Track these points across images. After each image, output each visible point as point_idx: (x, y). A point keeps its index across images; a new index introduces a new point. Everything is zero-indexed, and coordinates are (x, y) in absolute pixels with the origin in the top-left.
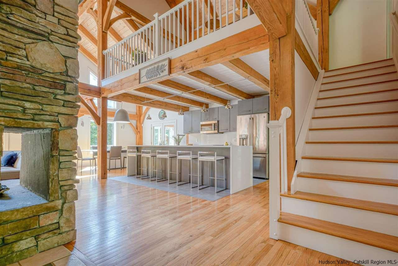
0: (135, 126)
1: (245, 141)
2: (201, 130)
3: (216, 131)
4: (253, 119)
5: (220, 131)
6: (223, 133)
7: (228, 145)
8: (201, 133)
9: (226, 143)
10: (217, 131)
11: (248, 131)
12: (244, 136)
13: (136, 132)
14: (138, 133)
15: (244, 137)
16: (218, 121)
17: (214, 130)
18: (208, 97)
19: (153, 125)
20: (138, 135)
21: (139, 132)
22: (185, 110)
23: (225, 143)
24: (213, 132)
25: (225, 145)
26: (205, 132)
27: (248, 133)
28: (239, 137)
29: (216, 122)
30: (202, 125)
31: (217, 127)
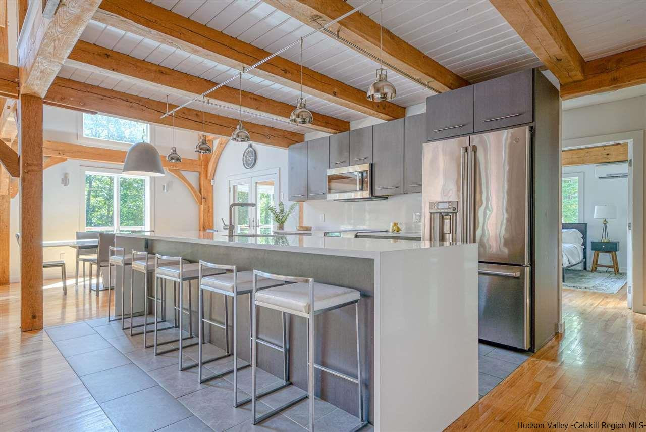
0: (195, 184)
1: (447, 223)
2: (329, 192)
3: (366, 194)
4: (475, 149)
5: (377, 193)
6: (386, 198)
7: (399, 230)
8: (328, 199)
9: (395, 224)
10: (368, 192)
11: (458, 191)
12: (446, 205)
13: (198, 198)
14: (203, 200)
15: (443, 208)
16: (372, 165)
17: (362, 190)
18: (336, 90)
19: (233, 183)
20: (202, 206)
21: (204, 198)
22: (291, 139)
23: (392, 224)
24: (359, 195)
25: (391, 230)
26: (337, 196)
27: (458, 196)
28: (430, 208)
29: (366, 167)
30: (331, 179)
31: (369, 181)
